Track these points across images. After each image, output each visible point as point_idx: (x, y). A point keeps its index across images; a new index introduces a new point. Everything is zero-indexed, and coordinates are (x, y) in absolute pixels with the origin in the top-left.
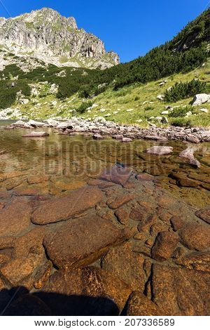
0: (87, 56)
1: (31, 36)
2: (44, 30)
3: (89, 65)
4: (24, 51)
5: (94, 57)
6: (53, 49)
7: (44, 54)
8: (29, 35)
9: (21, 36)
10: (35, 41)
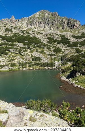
0: (73, 28)
1: (42, 23)
2: (46, 19)
3: (77, 32)
4: (39, 29)
5: (76, 28)
6: (53, 27)
7: (49, 30)
8: (41, 23)
9: (37, 24)
10: (43, 25)
